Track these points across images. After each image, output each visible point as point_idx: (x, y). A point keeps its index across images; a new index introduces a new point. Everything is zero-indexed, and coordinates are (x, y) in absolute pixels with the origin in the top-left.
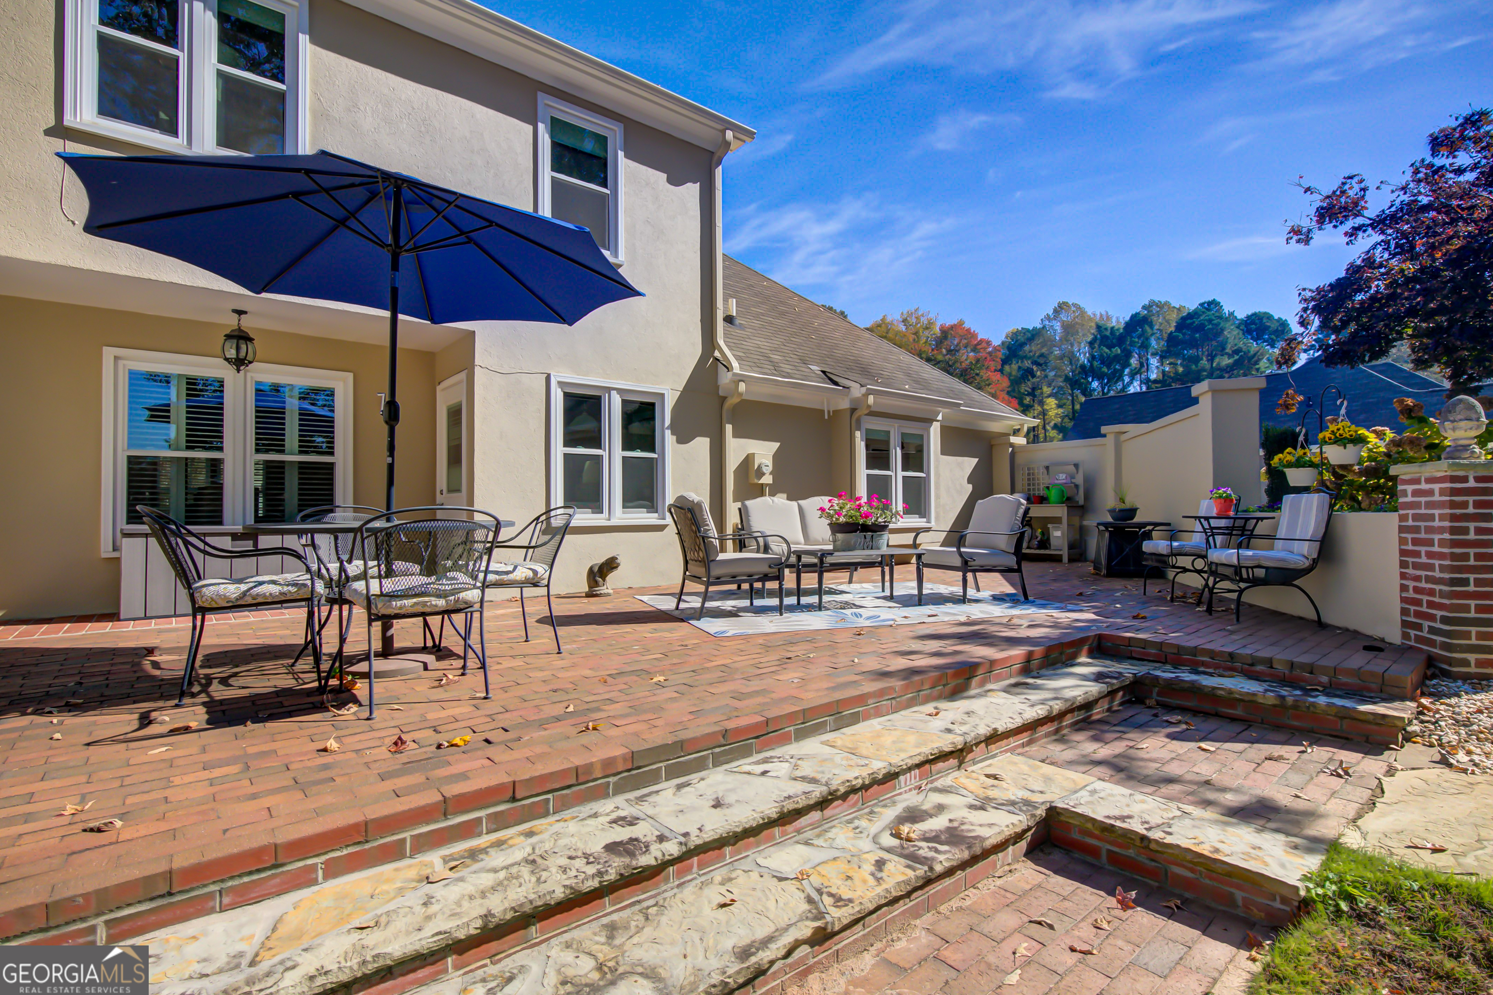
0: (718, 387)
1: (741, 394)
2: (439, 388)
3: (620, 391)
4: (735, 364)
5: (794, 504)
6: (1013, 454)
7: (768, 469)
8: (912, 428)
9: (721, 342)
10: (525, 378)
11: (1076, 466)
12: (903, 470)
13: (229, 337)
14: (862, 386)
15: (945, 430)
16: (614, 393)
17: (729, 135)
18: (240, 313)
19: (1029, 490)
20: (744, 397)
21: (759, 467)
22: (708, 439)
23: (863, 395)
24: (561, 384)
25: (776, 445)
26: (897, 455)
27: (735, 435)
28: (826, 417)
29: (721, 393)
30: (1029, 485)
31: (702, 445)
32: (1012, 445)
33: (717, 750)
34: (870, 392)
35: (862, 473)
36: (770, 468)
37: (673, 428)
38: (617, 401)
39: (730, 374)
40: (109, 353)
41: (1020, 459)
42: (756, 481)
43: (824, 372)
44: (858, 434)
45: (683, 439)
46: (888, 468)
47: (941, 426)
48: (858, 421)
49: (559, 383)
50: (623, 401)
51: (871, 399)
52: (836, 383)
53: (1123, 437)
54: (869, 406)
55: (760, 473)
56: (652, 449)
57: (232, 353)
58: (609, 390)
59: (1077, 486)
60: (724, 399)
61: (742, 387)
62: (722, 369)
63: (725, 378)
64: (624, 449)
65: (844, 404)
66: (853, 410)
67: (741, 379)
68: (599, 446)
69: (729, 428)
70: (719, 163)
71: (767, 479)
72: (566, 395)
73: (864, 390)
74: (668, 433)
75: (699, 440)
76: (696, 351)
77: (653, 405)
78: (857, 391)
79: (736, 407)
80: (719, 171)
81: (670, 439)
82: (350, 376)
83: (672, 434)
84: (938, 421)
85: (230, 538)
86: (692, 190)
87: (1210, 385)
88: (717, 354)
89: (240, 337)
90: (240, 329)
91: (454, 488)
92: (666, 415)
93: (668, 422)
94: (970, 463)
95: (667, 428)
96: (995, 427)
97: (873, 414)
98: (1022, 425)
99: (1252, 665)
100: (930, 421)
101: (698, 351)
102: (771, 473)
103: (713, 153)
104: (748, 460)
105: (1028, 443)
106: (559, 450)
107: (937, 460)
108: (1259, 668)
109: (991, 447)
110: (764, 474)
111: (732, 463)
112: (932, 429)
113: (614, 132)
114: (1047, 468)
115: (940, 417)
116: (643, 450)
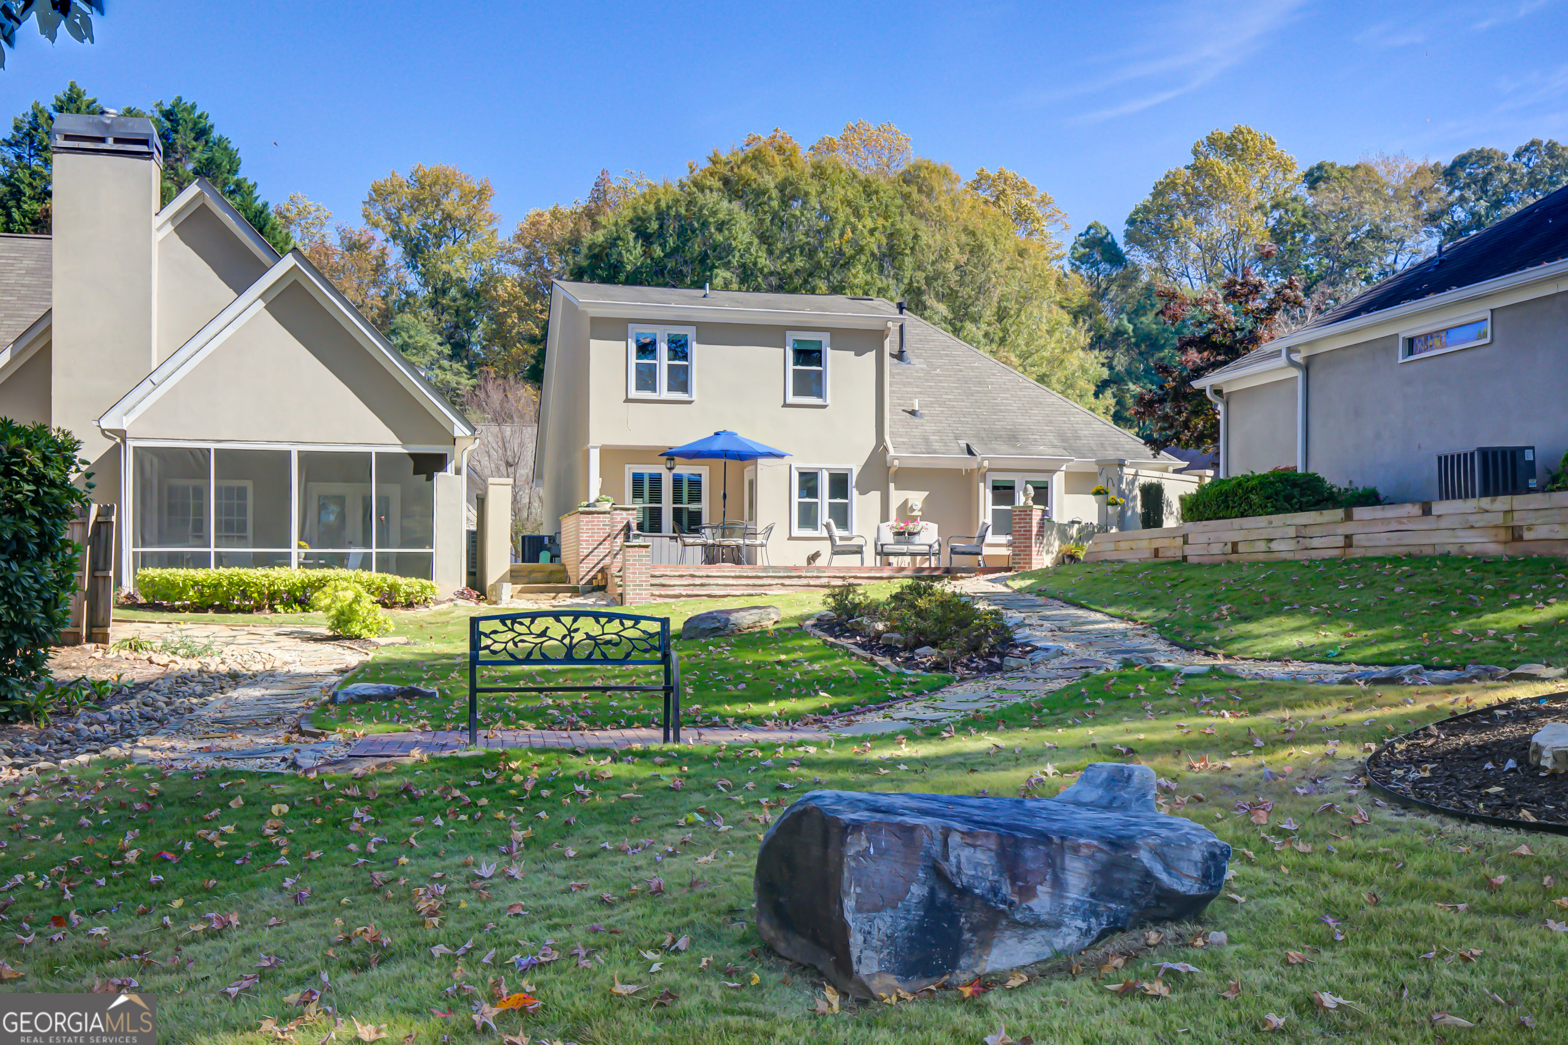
0: (886, 462)
1: (896, 465)
2: (746, 470)
3: (827, 469)
4: (891, 449)
7: (917, 507)
8: (1039, 478)
9: (887, 437)
10: (779, 468)
14: (981, 455)
15: (1069, 476)
16: (824, 471)
17: (889, 326)
20: (902, 468)
21: (914, 506)
22: (879, 492)
23: (982, 461)
24: (797, 469)
25: (925, 494)
26: (1022, 496)
27: (897, 488)
28: (964, 474)
29: (888, 465)
34: (984, 459)
35: (988, 508)
36: (920, 506)
37: (858, 486)
38: (826, 474)
39: (890, 454)
40: (627, 466)
42: (911, 514)
43: (968, 445)
44: (982, 485)
47: (1065, 474)
48: (983, 476)
50: (831, 475)
51: (985, 463)
52: (971, 453)
54: (985, 468)
55: (912, 510)
56: (846, 498)
57: (668, 463)
58: (821, 469)
60: (889, 468)
61: (899, 461)
62: (886, 451)
63: (888, 458)
64: (830, 497)
65: (975, 466)
66: (979, 469)
67: (896, 458)
68: (816, 497)
69: (892, 485)
70: (887, 338)
71: (917, 513)
72: (802, 474)
73: (981, 458)
74: (854, 490)
75: (872, 493)
76: (872, 443)
77: (846, 476)
78: (978, 458)
79: (896, 472)
80: (887, 343)
81: (856, 492)
82: (708, 467)
83: (857, 490)
84: (1062, 470)
85: (668, 536)
86: (871, 356)
88: (884, 445)
89: (671, 458)
91: (751, 519)
92: (853, 480)
93: (855, 483)
95: (854, 487)
100: (1054, 471)
102: (921, 510)
103: (880, 335)
104: (906, 502)
106: (796, 500)
107: (1061, 498)
110: (916, 510)
111: (895, 504)
112: (1055, 477)
113: (824, 339)
115: (1064, 468)
116: (841, 498)
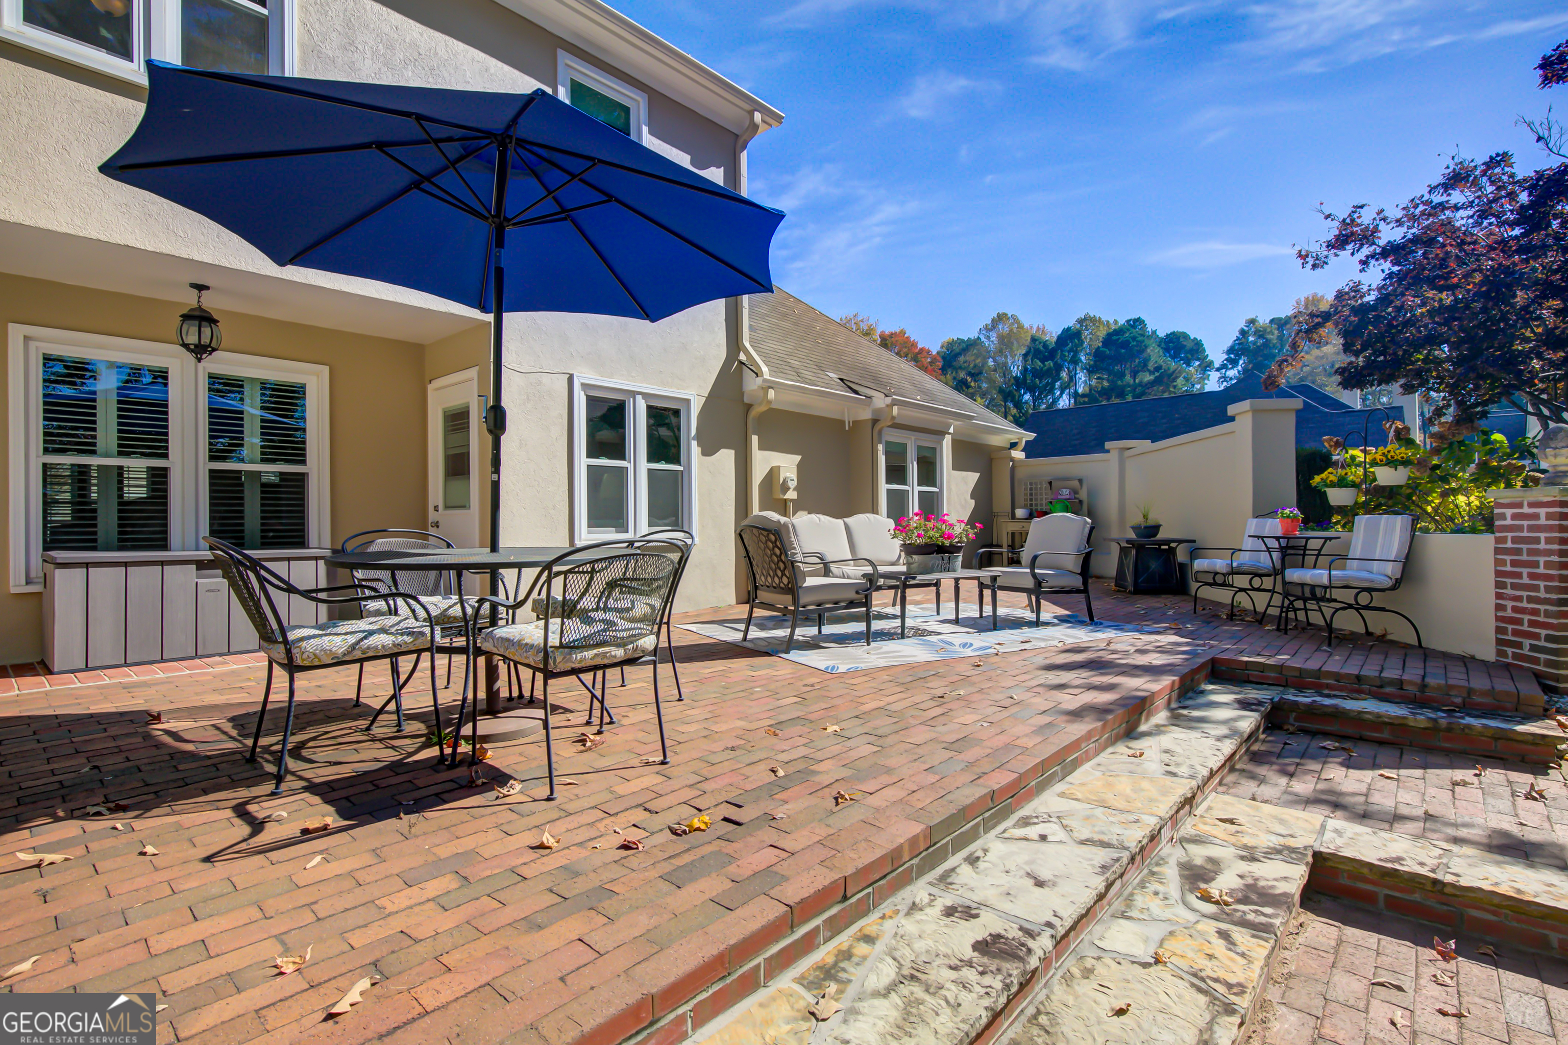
0: (742, 394)
1: (770, 402)
2: (430, 387)
3: (645, 396)
4: (765, 369)
5: (840, 522)
6: (1013, 468)
7: (793, 484)
8: (927, 441)
9: (747, 345)
10: (546, 379)
11: (1080, 481)
12: (919, 485)
13: (186, 317)
14: (886, 396)
15: (956, 443)
16: (639, 398)
17: (758, 117)
18: (201, 288)
19: (1031, 505)
20: (773, 406)
21: (785, 481)
22: (733, 452)
23: (887, 406)
24: (584, 386)
25: (798, 458)
26: (913, 470)
27: (761, 448)
28: (847, 428)
29: (746, 400)
30: (1031, 500)
31: (726, 457)
32: (1012, 459)
33: (987, 815)
34: (895, 403)
35: (883, 488)
36: (795, 483)
37: (699, 437)
38: (642, 406)
39: (759, 380)
40: (17, 332)
41: (1020, 473)
42: (781, 496)
43: (841, 380)
44: (880, 447)
45: (708, 451)
46: (905, 483)
47: (953, 440)
48: (880, 432)
49: (583, 385)
50: (649, 408)
51: (895, 410)
52: (856, 392)
53: (1127, 453)
54: (893, 418)
55: (785, 488)
56: (677, 461)
57: (192, 339)
58: (634, 394)
59: (1081, 502)
60: (749, 407)
61: (771, 394)
62: (748, 375)
63: (751, 384)
64: (650, 460)
65: (866, 415)
66: (875, 421)
67: (770, 385)
68: (622, 456)
69: (755, 439)
70: (744, 147)
71: (792, 495)
72: (591, 401)
73: (888, 400)
74: (694, 444)
75: (723, 452)
76: (721, 353)
77: (677, 413)
78: (880, 401)
79: (762, 416)
80: (744, 156)
81: (695, 449)
82: (326, 370)
83: (699, 445)
84: (949, 434)
85: (194, 567)
86: (717, 174)
87: (1251, 405)
88: (742, 357)
89: (201, 317)
90: (200, 308)
91: (455, 504)
92: (692, 423)
93: (693, 432)
94: (972, 478)
95: (694, 439)
96: (997, 441)
97: (897, 426)
98: (1021, 439)
99: (1381, 687)
100: (942, 433)
101: (723, 354)
102: (794, 490)
103: (737, 136)
104: (772, 474)
105: (1027, 457)
106: (583, 462)
107: (949, 475)
108: (1388, 690)
109: (990, 461)
110: (788, 489)
111: (758, 475)
112: (945, 442)
113: (637, 103)
114: (1050, 483)
115: (951, 430)
116: (668, 461)
